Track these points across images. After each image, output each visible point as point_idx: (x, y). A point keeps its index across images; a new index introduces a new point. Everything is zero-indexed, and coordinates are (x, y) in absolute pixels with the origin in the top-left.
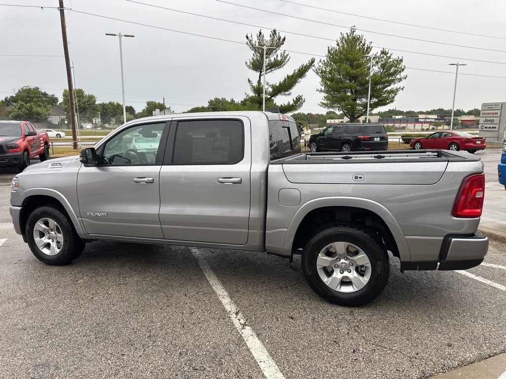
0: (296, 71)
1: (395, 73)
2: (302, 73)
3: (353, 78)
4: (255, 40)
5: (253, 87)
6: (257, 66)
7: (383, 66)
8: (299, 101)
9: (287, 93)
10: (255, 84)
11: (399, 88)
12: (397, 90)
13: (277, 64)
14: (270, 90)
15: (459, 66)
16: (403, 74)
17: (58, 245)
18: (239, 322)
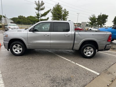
1: (67, 14)
2: (48, 12)
3: (59, 14)
4: (37, 2)
6: (38, 9)
7: (65, 12)
8: (48, 18)
9: (45, 16)
10: (37, 13)
12: (67, 18)
13: (42, 9)
14: (41, 15)
16: (68, 14)
17: (20, 51)
18: (74, 63)
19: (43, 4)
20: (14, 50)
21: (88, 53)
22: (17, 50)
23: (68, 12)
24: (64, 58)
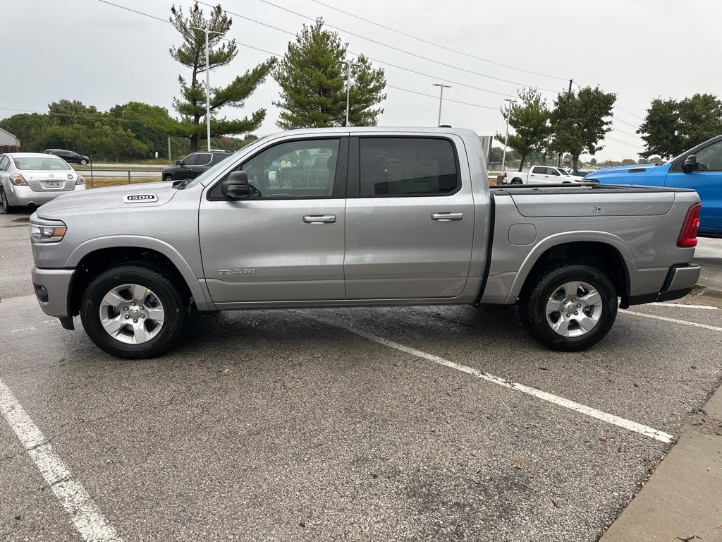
0: (250, 73)
1: (377, 89)
2: (259, 74)
3: (324, 90)
4: (187, 16)
5: (186, 90)
6: (191, 58)
7: (361, 79)
8: (260, 116)
9: (238, 103)
10: (189, 85)
11: (379, 110)
12: (376, 113)
13: (220, 59)
14: (213, 96)
15: (444, 88)
16: (383, 92)
17: (150, 325)
18: (500, 381)
19: (223, 25)
20: (107, 323)
21: (573, 317)
22: (130, 321)
23: (381, 74)
24: (429, 357)
